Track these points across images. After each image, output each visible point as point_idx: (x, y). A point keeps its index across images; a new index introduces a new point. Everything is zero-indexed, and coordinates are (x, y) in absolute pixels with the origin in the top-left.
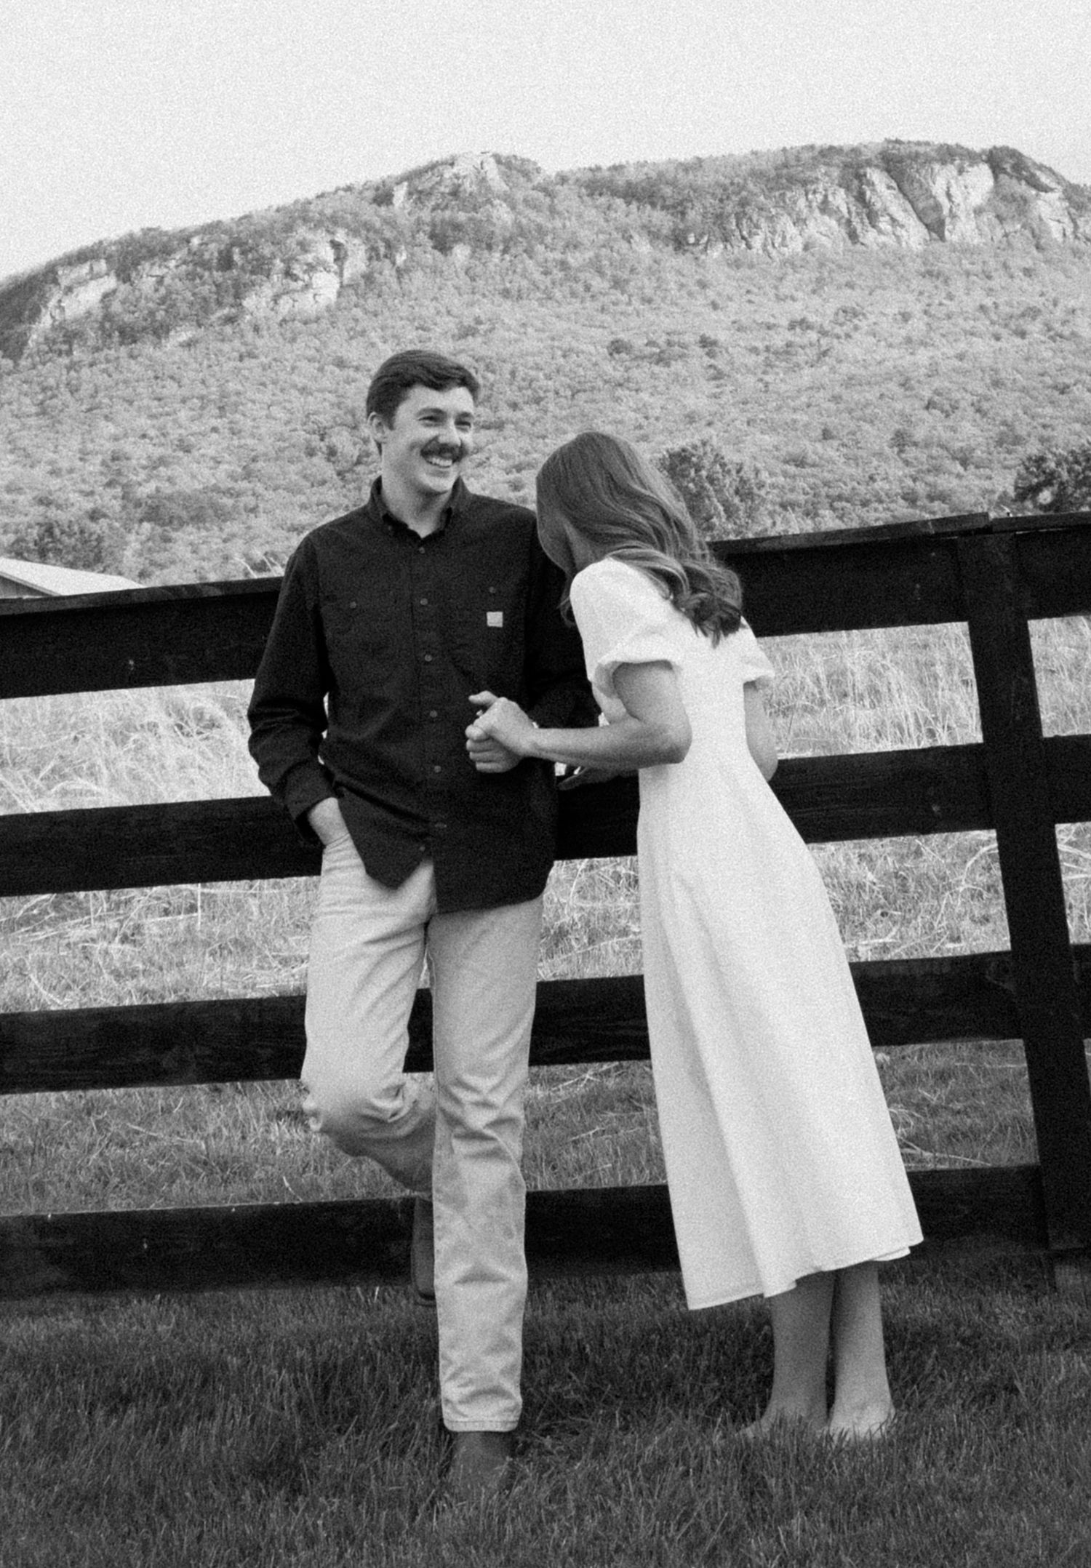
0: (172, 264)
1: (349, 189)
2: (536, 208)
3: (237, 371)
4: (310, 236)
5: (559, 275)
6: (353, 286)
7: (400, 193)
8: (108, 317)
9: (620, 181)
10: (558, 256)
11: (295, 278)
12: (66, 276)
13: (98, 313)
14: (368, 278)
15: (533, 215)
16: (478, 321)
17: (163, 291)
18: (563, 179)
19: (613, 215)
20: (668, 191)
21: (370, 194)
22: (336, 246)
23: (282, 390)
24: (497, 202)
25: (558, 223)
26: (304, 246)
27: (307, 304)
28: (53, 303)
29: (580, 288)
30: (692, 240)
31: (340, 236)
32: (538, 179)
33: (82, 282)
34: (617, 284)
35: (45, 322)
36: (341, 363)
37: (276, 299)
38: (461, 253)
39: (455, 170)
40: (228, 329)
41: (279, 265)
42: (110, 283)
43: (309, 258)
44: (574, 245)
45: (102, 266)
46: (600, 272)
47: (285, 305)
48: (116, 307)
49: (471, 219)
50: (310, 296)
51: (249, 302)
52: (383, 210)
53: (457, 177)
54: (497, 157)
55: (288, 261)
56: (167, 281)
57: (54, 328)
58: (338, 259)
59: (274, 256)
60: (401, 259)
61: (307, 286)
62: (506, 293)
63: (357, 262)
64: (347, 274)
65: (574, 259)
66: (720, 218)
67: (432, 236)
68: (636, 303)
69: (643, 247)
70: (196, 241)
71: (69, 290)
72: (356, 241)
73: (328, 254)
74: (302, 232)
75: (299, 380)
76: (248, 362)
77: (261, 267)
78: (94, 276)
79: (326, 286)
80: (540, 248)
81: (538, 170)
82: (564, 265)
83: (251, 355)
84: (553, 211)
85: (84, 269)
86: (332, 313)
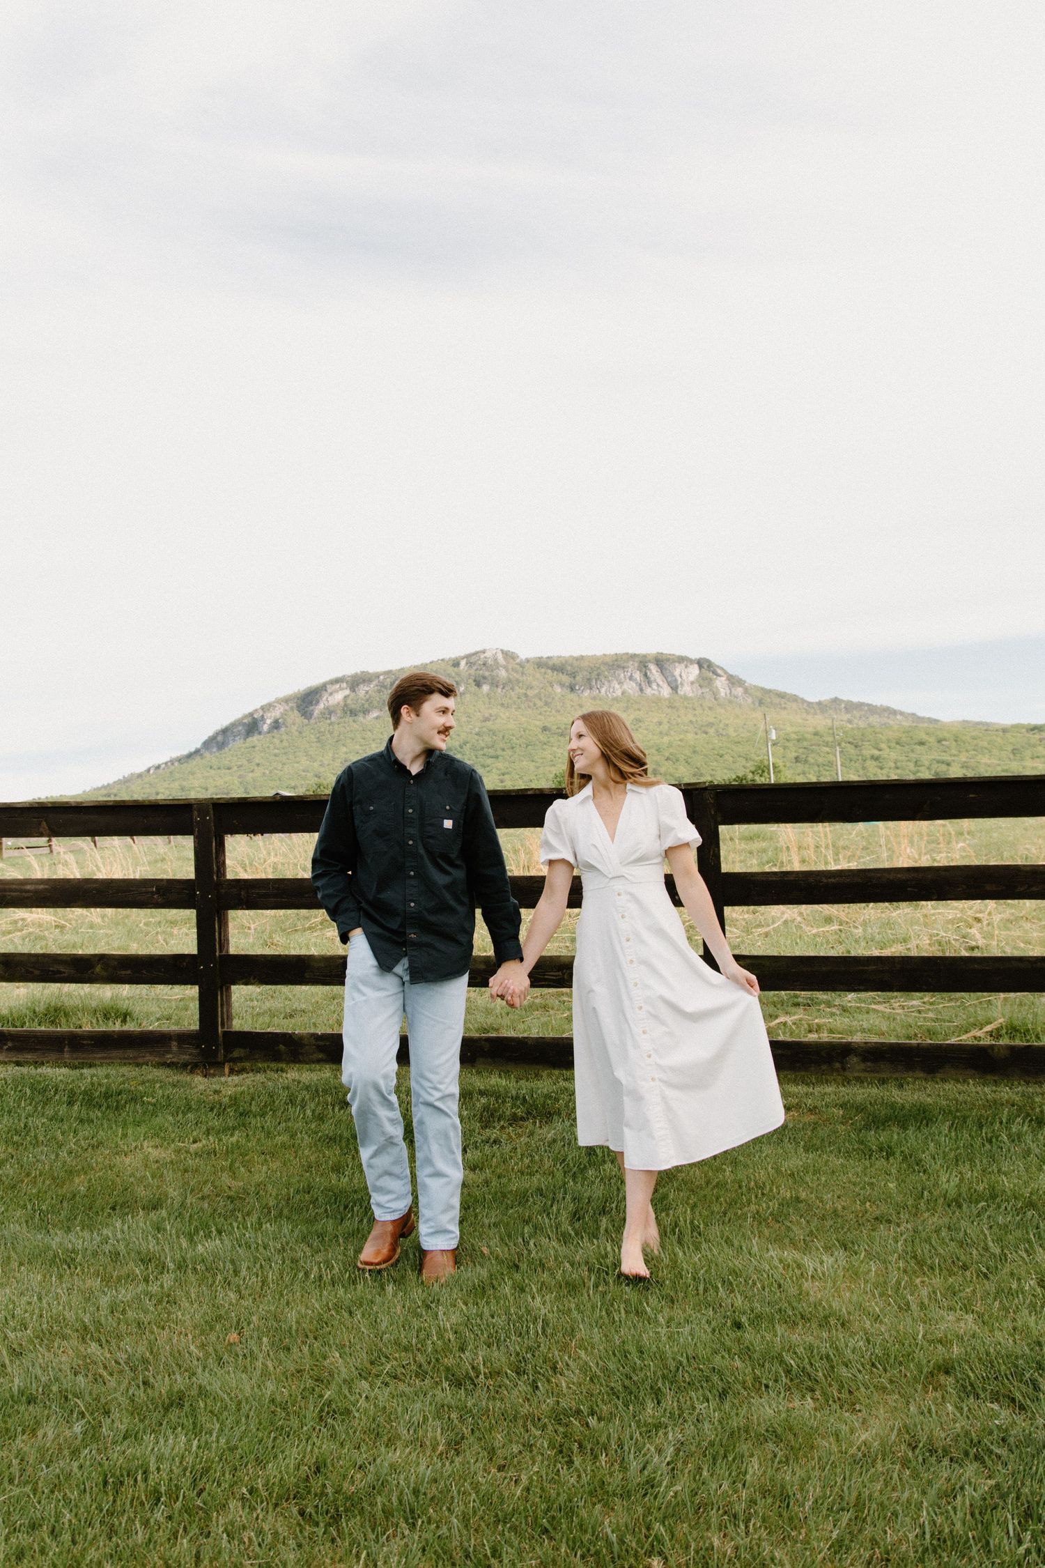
0: (372, 686)
1: (443, 660)
2: (517, 672)
5: (524, 699)
7: (463, 663)
8: (346, 705)
9: (551, 663)
10: (524, 691)
12: (330, 688)
13: (342, 704)
15: (515, 674)
16: (491, 715)
17: (367, 696)
18: (528, 661)
19: (547, 676)
20: (569, 668)
21: (451, 663)
24: (501, 668)
25: (525, 678)
28: (324, 698)
29: (531, 704)
30: (577, 688)
32: (518, 661)
33: (337, 691)
34: (546, 704)
35: (321, 706)
38: (486, 688)
39: (485, 655)
42: (347, 692)
44: (530, 687)
45: (344, 685)
46: (540, 699)
48: (349, 702)
49: (490, 675)
52: (456, 669)
53: (486, 658)
54: (502, 651)
56: (369, 692)
57: (324, 709)
62: (502, 705)
65: (530, 693)
66: (589, 680)
67: (475, 681)
68: (553, 712)
69: (558, 689)
70: (382, 677)
71: (331, 694)
78: (341, 689)
80: (517, 688)
81: (518, 657)
82: (526, 695)
84: (523, 673)
85: (338, 686)
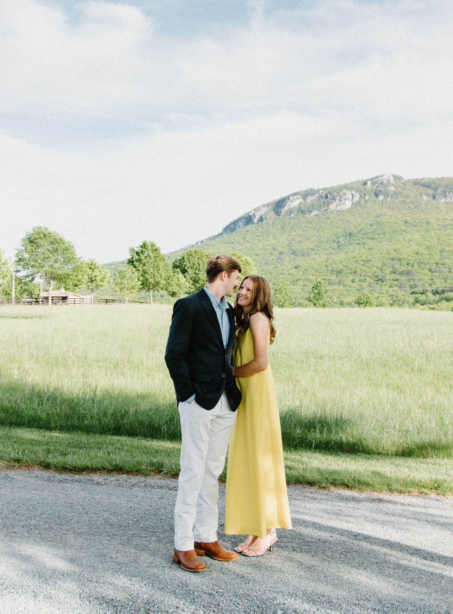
0: (315, 197)
1: (358, 181)
2: (401, 188)
3: (324, 222)
4: (346, 192)
5: (403, 203)
6: (355, 204)
7: (369, 183)
8: (299, 208)
9: (423, 182)
10: (404, 199)
11: (341, 201)
12: (291, 198)
13: (297, 207)
14: (358, 202)
15: (399, 189)
16: (381, 214)
17: (312, 203)
18: (409, 181)
19: (419, 190)
20: (433, 185)
21: (362, 183)
22: (352, 195)
23: (333, 227)
24: (391, 186)
25: (405, 191)
26: (344, 194)
27: (344, 207)
28: (288, 204)
29: (407, 207)
30: (437, 197)
31: (353, 192)
32: (403, 181)
33: (295, 200)
34: (416, 207)
35: (286, 208)
36: (348, 222)
37: (337, 206)
38: (381, 197)
39: (383, 178)
40: (325, 212)
41: (338, 198)
42: (301, 200)
43: (345, 197)
44: (408, 197)
45: (300, 196)
46: (413, 204)
47: (339, 208)
48: (301, 206)
49: (384, 190)
50: (345, 205)
51: (331, 206)
52: (365, 187)
53: (383, 179)
54: (393, 175)
55: (341, 197)
56: (313, 201)
57: (288, 210)
58: (353, 198)
59: (337, 196)
60: (367, 198)
61: (344, 204)
62: (390, 207)
63: (357, 198)
64: (354, 201)
65: (408, 200)
66: (445, 192)
67: (375, 193)
68: (419, 212)
69: (425, 198)
70: (321, 192)
71: (292, 202)
72: (357, 193)
73: (350, 197)
74: (344, 191)
75: (338, 225)
76: (328, 220)
77: (334, 199)
78: (297, 199)
79: (348, 204)
80: (399, 197)
81: (403, 179)
82: (405, 202)
83: (329, 219)
84: (404, 189)
85: (296, 197)
86: (349, 210)
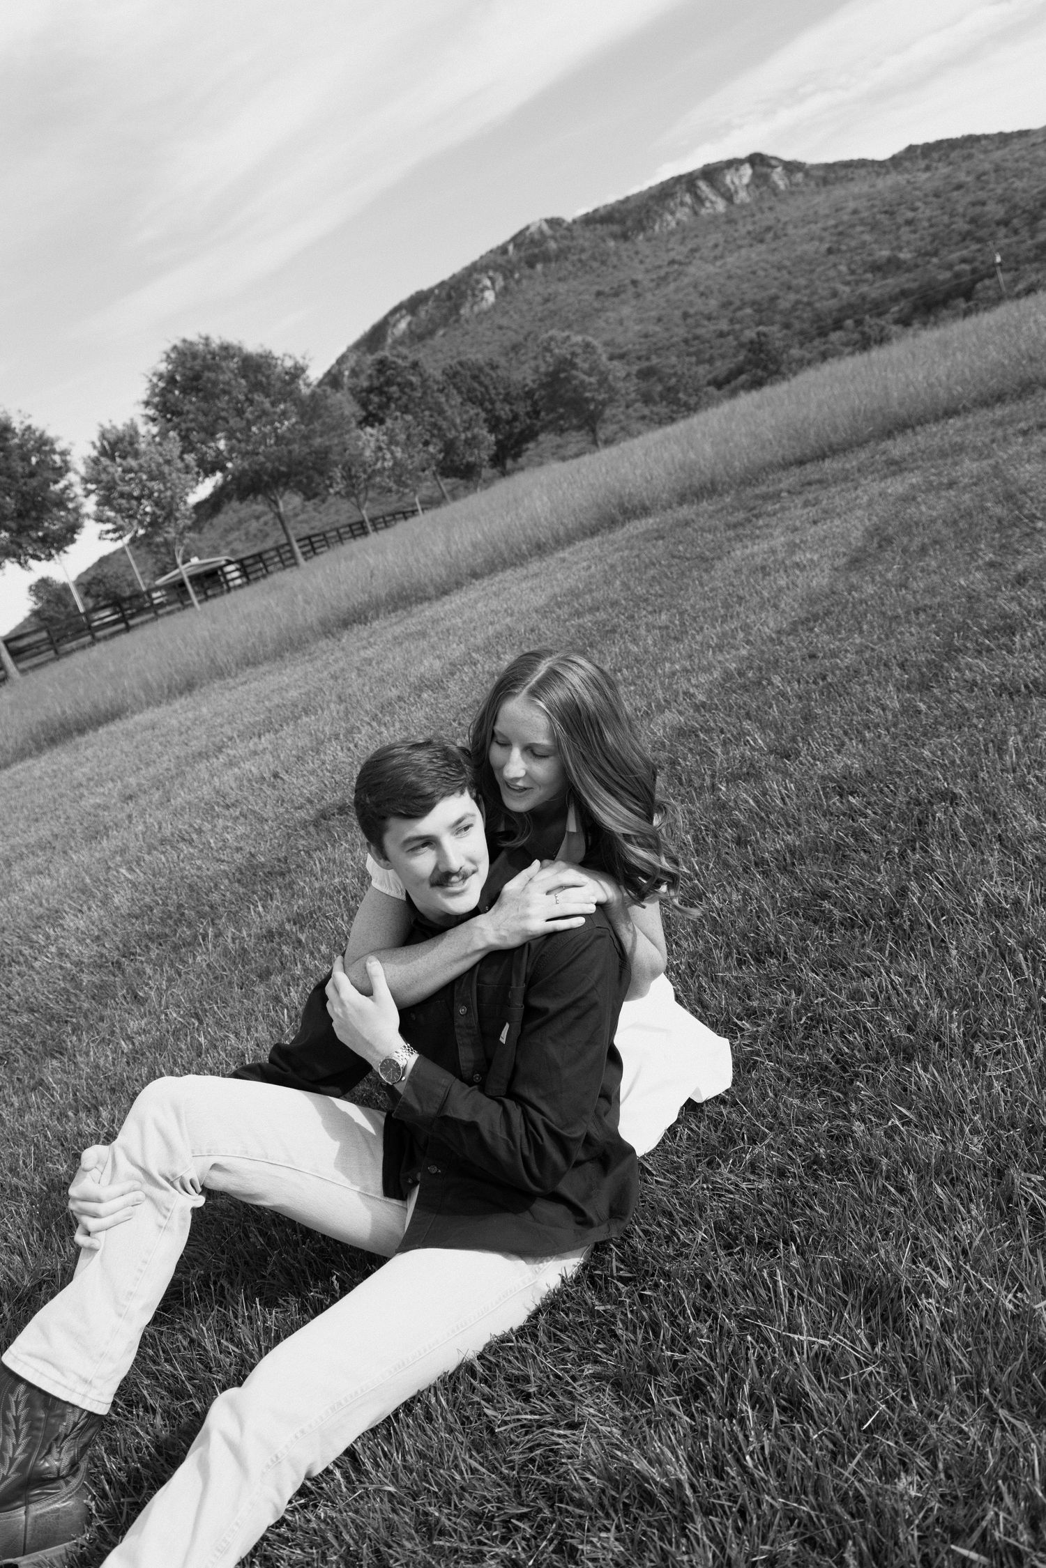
0: (430, 303)
1: (491, 251)
2: (564, 237)
4: (480, 277)
5: (579, 265)
6: (501, 293)
7: (511, 248)
8: (411, 332)
9: (597, 216)
10: (578, 257)
11: (477, 297)
12: (392, 321)
13: (408, 332)
14: (505, 288)
15: (565, 242)
16: (550, 295)
17: (429, 316)
18: (574, 222)
19: (597, 232)
20: (617, 215)
21: (499, 251)
22: (490, 278)
24: (549, 241)
25: (575, 243)
26: (478, 282)
27: (484, 305)
29: (588, 269)
30: (630, 234)
31: (491, 273)
32: (565, 225)
33: (398, 321)
34: (603, 263)
35: (389, 341)
36: (500, 328)
37: (472, 307)
38: (539, 267)
39: (531, 231)
40: (457, 325)
41: (469, 292)
42: (408, 318)
43: (481, 286)
44: (583, 250)
45: (404, 312)
46: (596, 259)
47: (476, 309)
48: (413, 327)
49: (541, 251)
50: (484, 301)
51: (462, 312)
52: (505, 257)
53: (531, 234)
54: (547, 221)
55: (473, 290)
56: (430, 311)
57: (394, 341)
58: (493, 283)
59: (467, 290)
60: (517, 276)
61: (482, 299)
62: (560, 280)
63: (500, 282)
64: (497, 287)
65: (584, 257)
66: (640, 221)
67: (527, 263)
68: (611, 269)
69: (612, 244)
70: (437, 291)
71: (394, 326)
72: (498, 273)
73: (489, 283)
74: (476, 276)
75: (485, 339)
76: (466, 337)
77: (463, 296)
78: (402, 317)
79: (490, 296)
80: (569, 256)
81: (564, 221)
82: (580, 261)
83: (467, 333)
84: (573, 238)
85: (398, 316)
86: (494, 307)
